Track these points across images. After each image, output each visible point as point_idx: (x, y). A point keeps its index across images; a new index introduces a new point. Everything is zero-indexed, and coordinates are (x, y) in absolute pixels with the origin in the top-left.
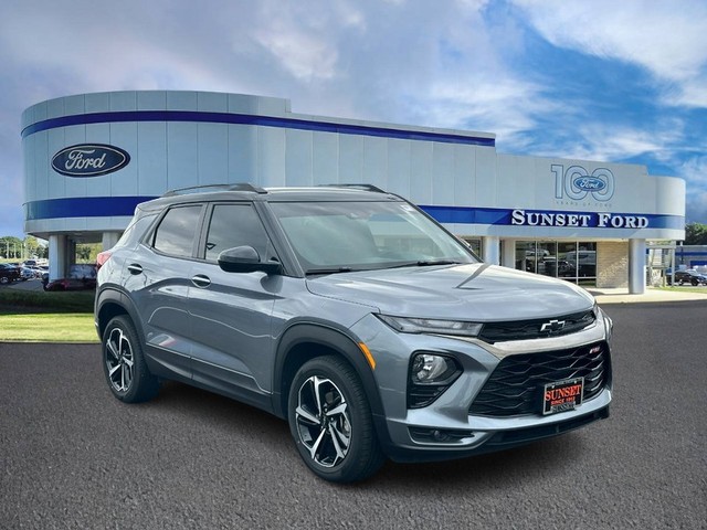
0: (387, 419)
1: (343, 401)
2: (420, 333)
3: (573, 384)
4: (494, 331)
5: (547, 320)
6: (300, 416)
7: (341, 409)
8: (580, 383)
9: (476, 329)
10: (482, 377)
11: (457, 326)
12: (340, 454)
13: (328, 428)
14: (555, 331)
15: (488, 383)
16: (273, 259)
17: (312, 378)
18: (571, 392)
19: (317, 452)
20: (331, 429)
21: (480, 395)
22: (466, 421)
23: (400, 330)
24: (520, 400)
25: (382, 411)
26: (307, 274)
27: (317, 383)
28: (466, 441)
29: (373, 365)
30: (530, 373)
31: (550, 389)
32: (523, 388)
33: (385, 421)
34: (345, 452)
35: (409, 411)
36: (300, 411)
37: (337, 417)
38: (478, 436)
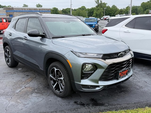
0: (75, 82)
1: (63, 76)
2: (85, 57)
3: (126, 70)
4: (106, 57)
5: (120, 53)
6: (50, 77)
7: (62, 78)
8: (127, 69)
9: (101, 56)
10: (103, 70)
11: (95, 55)
12: (61, 90)
13: (58, 82)
14: (122, 56)
15: (105, 72)
16: (43, 33)
17: (54, 68)
18: (125, 72)
19: (55, 88)
20: (59, 83)
21: (102, 75)
22: (98, 83)
23: (79, 57)
24: (113, 76)
25: (74, 80)
26: (53, 38)
27: (56, 69)
28: (97, 89)
29: (71, 66)
30: (115, 68)
31: (120, 72)
32: (114, 72)
33: (74, 83)
34: (63, 90)
35: (82, 80)
36: (50, 75)
37: (61, 80)
38: (101, 87)
